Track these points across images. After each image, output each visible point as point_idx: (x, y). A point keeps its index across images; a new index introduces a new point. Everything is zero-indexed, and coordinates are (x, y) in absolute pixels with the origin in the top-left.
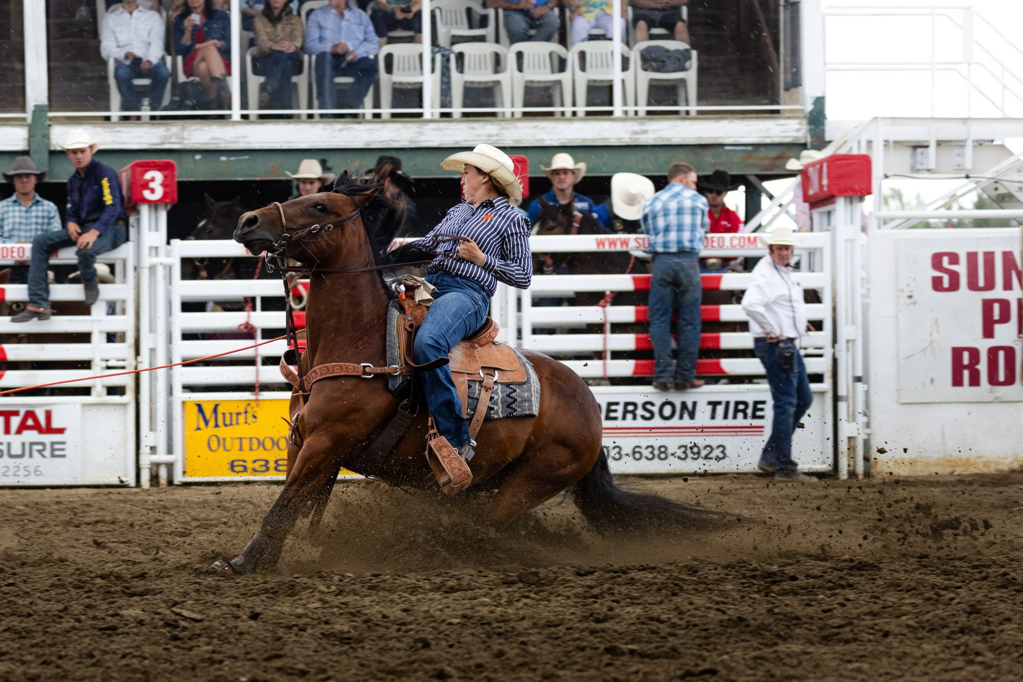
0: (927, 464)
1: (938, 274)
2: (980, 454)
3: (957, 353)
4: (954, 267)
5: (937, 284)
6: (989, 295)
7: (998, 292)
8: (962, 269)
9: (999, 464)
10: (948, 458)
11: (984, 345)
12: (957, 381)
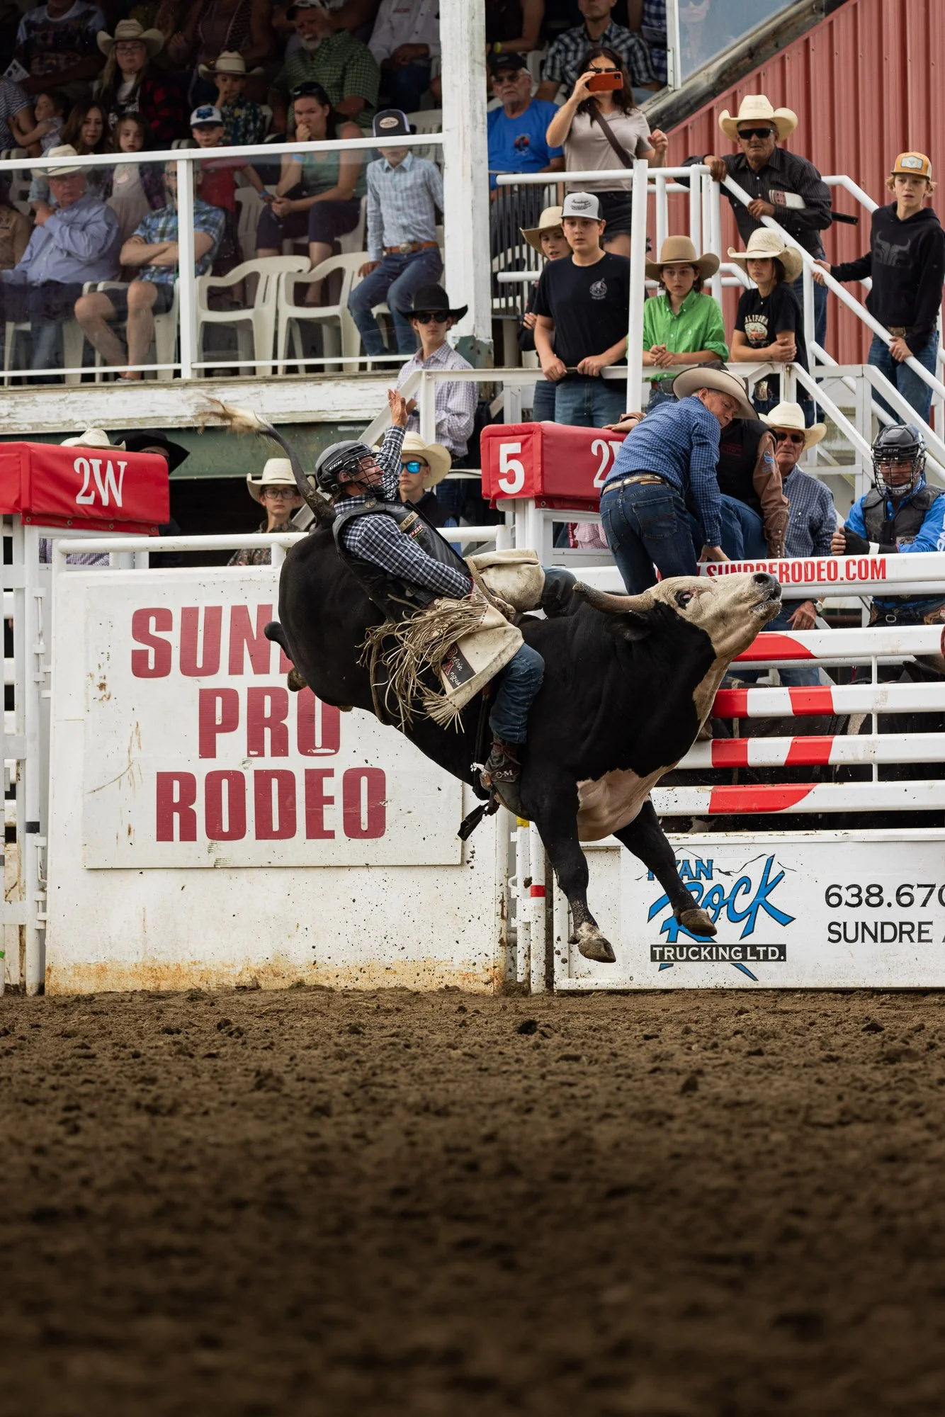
0: (120, 975)
1: (141, 646)
2: (198, 958)
3: (164, 781)
4: (162, 635)
5: (139, 666)
6: (209, 682)
7: (222, 679)
8: (173, 637)
9: (222, 976)
10: (149, 964)
11: (201, 769)
12: (164, 833)
